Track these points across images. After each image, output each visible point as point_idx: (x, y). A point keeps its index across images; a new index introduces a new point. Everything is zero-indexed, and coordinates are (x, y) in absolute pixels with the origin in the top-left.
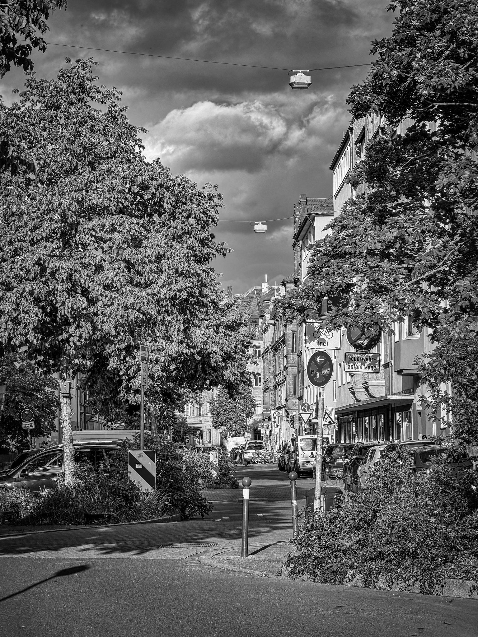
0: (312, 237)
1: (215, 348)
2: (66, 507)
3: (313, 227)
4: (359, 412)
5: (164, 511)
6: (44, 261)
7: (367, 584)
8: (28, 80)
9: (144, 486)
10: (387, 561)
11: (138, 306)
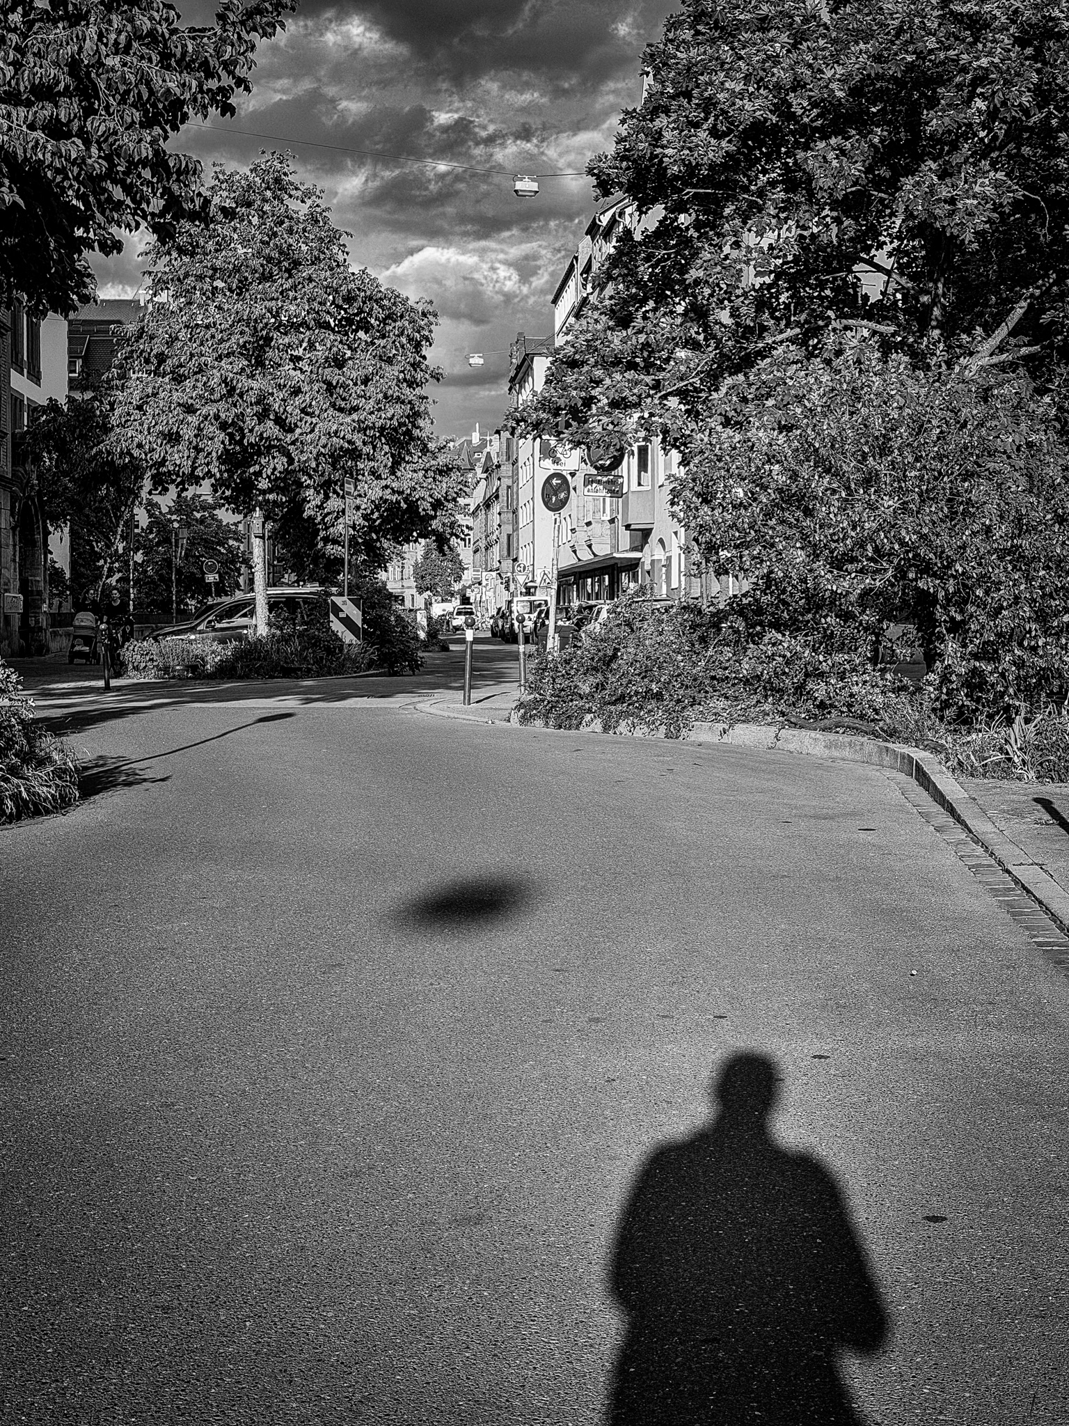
0: (530, 378)
1: (423, 493)
2: (259, 659)
3: (532, 369)
4: (580, 573)
5: (369, 667)
6: (232, 380)
7: (606, 728)
8: (216, 172)
9: (348, 637)
10: (629, 705)
11: (342, 433)
